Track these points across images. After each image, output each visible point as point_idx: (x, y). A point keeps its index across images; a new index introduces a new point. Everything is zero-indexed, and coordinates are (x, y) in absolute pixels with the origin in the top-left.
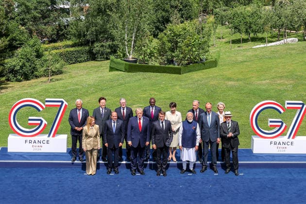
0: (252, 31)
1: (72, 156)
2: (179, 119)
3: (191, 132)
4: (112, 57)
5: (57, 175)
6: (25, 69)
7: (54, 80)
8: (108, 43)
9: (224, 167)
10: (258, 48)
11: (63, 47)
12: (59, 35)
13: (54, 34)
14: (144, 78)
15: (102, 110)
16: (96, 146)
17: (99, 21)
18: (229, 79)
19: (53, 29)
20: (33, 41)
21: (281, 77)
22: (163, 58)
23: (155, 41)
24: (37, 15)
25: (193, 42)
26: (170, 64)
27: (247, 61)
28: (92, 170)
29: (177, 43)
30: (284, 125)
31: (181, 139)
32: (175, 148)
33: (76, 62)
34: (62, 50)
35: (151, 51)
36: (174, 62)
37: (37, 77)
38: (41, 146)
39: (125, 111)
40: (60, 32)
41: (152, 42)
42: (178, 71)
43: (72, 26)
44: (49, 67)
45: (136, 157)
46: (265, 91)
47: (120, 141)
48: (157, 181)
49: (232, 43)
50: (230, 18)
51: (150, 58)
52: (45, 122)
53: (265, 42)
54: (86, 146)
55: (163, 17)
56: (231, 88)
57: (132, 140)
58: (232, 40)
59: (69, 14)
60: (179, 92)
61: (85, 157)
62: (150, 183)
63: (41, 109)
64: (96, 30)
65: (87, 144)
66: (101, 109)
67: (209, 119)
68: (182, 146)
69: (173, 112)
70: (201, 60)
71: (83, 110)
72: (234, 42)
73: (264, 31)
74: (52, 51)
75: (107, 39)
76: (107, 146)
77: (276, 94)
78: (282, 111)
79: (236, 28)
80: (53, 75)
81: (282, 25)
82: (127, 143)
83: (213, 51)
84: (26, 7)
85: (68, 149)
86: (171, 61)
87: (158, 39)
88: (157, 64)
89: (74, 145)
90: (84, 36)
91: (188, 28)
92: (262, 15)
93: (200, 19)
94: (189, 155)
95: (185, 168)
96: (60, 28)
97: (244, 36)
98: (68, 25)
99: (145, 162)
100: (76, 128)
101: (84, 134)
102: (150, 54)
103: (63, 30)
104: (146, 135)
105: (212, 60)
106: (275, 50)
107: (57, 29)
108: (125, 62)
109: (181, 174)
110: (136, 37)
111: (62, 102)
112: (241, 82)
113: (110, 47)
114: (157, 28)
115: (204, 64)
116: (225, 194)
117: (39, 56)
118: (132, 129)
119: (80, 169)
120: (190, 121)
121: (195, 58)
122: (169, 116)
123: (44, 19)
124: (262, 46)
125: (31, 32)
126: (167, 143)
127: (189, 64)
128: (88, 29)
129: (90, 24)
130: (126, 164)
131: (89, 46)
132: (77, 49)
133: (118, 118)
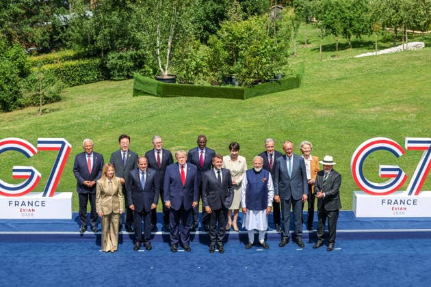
0: (354, 32)
1: (80, 224)
2: (243, 166)
3: (261, 186)
4: (137, 74)
5: (59, 253)
7: (47, 111)
8: (130, 53)
10: (362, 58)
11: (60, 60)
12: (54, 41)
13: (46, 40)
14: (187, 106)
15: (124, 154)
16: (116, 208)
17: (115, 18)
18: (318, 106)
19: (44, 33)
20: (14, 51)
21: (399, 102)
22: (216, 74)
23: (203, 48)
24: (19, 10)
25: (263, 49)
26: (227, 83)
27: (346, 78)
28: (111, 244)
29: (237, 50)
30: (403, 174)
31: (244, 198)
32: (236, 211)
33: (82, 82)
34: (59, 65)
35: (197, 63)
36: (234, 80)
37: (21, 106)
38: (33, 210)
39: (161, 155)
40: (54, 37)
41: (198, 49)
42: (239, 95)
43: (73, 27)
44: (39, 91)
45: (178, 224)
46: (375, 123)
47: (152, 201)
48: (210, 260)
49: (323, 51)
50: (320, 12)
51: (196, 74)
52: (37, 173)
53: (374, 48)
54: (102, 209)
55: (214, 11)
56: (321, 120)
57: (171, 198)
58: (323, 46)
59: (68, 9)
60: (242, 126)
61: (100, 225)
62: (199, 263)
63: (31, 154)
64: (110, 32)
65: (103, 206)
66: (122, 153)
67: (290, 165)
68: (247, 207)
69: (234, 158)
70: (275, 77)
71: (95, 154)
72: (326, 49)
73: (372, 31)
74: (44, 67)
75: (128, 46)
76: (133, 209)
77: (390, 127)
78: (400, 153)
79: (328, 27)
80: (46, 103)
81: (401, 22)
82: (164, 203)
83: (294, 63)
85: (74, 214)
86: (228, 80)
87: (208, 45)
88: (207, 84)
89: (83, 206)
90: (93, 42)
91: (255, 28)
92: (369, 7)
93: (273, 14)
94: (257, 221)
95: (252, 241)
96: (55, 30)
97: (341, 40)
98: (67, 26)
99: (191, 233)
100: (86, 182)
101: (98, 191)
102: (196, 68)
103: (59, 33)
104: (193, 191)
105: (291, 76)
106: (390, 61)
107: (49, 32)
108: (157, 81)
109: (247, 251)
110: (173, 43)
111: (63, 144)
112: (336, 111)
113: (133, 58)
114: (206, 28)
115: (279, 82)
116: (313, 279)
117: (24, 74)
118: (171, 182)
119: (93, 244)
120: (258, 170)
121: (266, 74)
123: (29, 18)
124: (369, 54)
125: (10, 38)
126: (226, 204)
127: (256, 83)
128: (98, 30)
129: (102, 23)
130: (163, 235)
131: (100, 57)
132: (82, 62)
133: (150, 166)
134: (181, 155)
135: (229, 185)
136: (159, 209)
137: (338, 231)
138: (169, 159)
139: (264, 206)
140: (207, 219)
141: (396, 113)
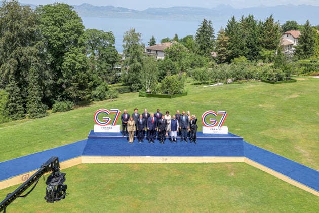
0: (203, 80)
1: (123, 134)
2: (170, 118)
3: (175, 124)
4: (140, 91)
5: (116, 143)
6: (101, 96)
7: (114, 101)
8: (138, 84)
9: (190, 139)
10: (205, 87)
11: (118, 86)
12: (116, 81)
13: (114, 80)
14: (154, 100)
15: (136, 114)
16: (133, 130)
17: (134, 74)
18: (193, 101)
19: (113, 78)
20: (104, 83)
22: (163, 91)
23: (159, 83)
25: (177, 84)
27: (201, 93)
28: (131, 140)
29: (169, 84)
30: (217, 121)
31: (170, 127)
32: (168, 131)
33: (124, 93)
34: (117, 88)
35: (157, 88)
36: (168, 93)
37: (106, 99)
38: (109, 130)
39: (147, 114)
40: (116, 79)
42: (170, 97)
43: (122, 77)
44: (111, 95)
45: (151, 135)
46: (208, 106)
47: (144, 128)
48: (160, 145)
50: (193, 74)
51: (157, 91)
52: (110, 119)
53: (209, 84)
55: (163, 73)
56: (193, 105)
57: (149, 127)
59: (120, 71)
60: (170, 106)
62: (157, 146)
63: (108, 113)
64: (132, 78)
65: (129, 129)
67: (184, 118)
68: (171, 130)
69: (167, 115)
70: (180, 92)
71: (127, 114)
72: (195, 84)
73: (208, 79)
74: (113, 88)
75: (138, 82)
76: (138, 130)
77: (213, 107)
78: (216, 115)
79: (196, 78)
80: (113, 98)
81: (217, 77)
82: (147, 128)
83: (186, 88)
84: (101, 68)
85: (120, 131)
86: (166, 93)
87: (161, 83)
88: (160, 94)
89: (123, 129)
90: (127, 81)
91: (175, 78)
92: (207, 72)
93: (180, 74)
94: (174, 134)
95: (172, 140)
96: (116, 77)
97: (199, 82)
98: (120, 76)
100: (124, 122)
101: (128, 125)
103: (118, 78)
104: (156, 125)
105: (185, 92)
106: (214, 88)
108: (146, 93)
110: (151, 82)
111: (118, 111)
112: (197, 102)
113: (139, 86)
114: (160, 78)
115: (181, 94)
117: (107, 90)
118: (149, 122)
119: (126, 140)
120: (174, 119)
121: (177, 92)
122: (166, 117)
123: (109, 74)
124: (208, 86)
125: (103, 79)
127: (174, 94)
128: (129, 78)
129: (130, 76)
130: (146, 138)
131: (129, 85)
132: (124, 87)
133: (143, 117)
134: (152, 114)
135: (166, 124)
136: (146, 130)
137: (197, 137)
138: (149, 116)
139: (176, 130)
140: (159, 133)
141: (215, 103)
